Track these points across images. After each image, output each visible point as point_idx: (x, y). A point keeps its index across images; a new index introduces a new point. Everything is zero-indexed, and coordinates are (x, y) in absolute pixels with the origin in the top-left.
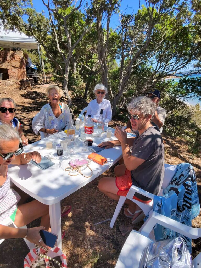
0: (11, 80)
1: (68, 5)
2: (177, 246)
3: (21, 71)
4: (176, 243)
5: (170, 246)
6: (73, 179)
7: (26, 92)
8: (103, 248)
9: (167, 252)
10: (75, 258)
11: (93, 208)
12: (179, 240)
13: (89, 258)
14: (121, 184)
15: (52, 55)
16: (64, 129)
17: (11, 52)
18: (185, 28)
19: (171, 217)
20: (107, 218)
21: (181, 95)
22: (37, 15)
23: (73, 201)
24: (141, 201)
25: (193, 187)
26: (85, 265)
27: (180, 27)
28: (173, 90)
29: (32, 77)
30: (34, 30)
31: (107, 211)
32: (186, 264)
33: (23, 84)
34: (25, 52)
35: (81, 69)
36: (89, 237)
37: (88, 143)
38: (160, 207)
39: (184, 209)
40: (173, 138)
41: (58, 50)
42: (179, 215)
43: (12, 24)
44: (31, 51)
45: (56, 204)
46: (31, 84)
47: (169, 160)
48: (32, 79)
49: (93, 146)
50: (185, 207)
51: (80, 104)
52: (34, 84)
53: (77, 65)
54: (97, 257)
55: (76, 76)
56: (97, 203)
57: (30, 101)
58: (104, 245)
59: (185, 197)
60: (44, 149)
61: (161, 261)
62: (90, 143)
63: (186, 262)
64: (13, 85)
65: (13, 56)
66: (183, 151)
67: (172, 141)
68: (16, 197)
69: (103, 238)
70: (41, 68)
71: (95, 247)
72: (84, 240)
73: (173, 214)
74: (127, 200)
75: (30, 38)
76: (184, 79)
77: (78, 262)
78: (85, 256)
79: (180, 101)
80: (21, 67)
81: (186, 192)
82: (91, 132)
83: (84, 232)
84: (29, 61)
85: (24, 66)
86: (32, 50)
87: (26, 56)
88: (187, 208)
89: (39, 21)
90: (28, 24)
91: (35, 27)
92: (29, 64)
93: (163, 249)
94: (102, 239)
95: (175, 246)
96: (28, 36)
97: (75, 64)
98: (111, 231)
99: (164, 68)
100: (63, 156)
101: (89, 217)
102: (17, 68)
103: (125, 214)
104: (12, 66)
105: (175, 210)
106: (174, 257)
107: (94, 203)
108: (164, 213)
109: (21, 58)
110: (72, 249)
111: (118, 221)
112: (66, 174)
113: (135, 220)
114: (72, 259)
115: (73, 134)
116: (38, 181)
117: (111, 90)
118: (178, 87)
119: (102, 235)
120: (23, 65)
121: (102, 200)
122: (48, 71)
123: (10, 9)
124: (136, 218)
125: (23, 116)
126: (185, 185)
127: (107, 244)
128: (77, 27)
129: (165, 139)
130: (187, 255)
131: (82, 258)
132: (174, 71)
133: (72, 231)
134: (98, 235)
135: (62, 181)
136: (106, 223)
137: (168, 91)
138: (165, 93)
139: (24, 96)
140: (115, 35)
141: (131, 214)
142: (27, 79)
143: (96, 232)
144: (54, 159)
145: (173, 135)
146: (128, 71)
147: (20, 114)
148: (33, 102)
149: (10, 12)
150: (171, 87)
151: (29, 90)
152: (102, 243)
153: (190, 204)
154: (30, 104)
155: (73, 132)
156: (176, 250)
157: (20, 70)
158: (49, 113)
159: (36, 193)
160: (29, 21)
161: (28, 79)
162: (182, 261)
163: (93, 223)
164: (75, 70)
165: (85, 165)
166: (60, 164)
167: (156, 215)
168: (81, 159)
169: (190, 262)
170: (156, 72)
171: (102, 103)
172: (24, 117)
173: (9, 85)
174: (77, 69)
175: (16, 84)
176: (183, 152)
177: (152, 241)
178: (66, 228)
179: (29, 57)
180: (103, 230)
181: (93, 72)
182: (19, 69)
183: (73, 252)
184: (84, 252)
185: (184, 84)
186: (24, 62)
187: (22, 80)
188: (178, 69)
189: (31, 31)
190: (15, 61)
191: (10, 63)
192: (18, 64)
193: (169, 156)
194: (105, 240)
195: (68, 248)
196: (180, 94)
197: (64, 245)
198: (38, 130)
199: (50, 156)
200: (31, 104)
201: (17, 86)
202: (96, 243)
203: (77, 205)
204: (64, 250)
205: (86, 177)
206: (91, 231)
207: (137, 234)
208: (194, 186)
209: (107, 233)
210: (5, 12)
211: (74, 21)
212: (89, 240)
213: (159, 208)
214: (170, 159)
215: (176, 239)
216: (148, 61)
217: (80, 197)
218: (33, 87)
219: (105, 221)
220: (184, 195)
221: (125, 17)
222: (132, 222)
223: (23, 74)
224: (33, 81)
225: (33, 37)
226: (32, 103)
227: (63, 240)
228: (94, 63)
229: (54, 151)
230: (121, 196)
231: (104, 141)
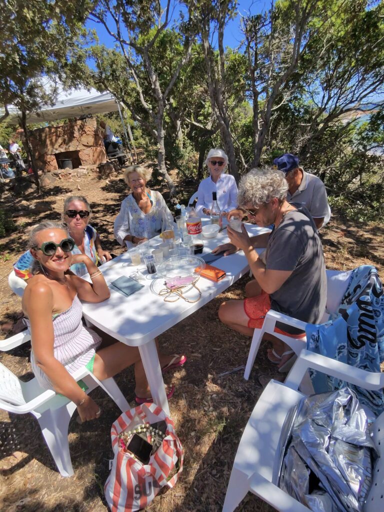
0: (84, 167)
1: (151, 24)
2: (341, 401)
3: (98, 150)
4: (341, 397)
5: (330, 402)
6: (171, 306)
7: (109, 183)
8: (233, 410)
9: (325, 412)
10: (190, 424)
11: (216, 351)
12: (346, 393)
13: (211, 424)
14: (253, 309)
15: (140, 114)
16: (160, 231)
17: (79, 122)
18: (369, 15)
19: (337, 358)
20: (239, 365)
21: (376, 144)
22: (108, 54)
23: (186, 343)
24: (288, 336)
25: (378, 306)
26: (205, 434)
27: (361, 14)
28: (359, 137)
29: (116, 157)
30: (108, 80)
31: (238, 355)
32: (356, 430)
33: (102, 171)
34: (101, 119)
35: (189, 129)
36: (212, 394)
37: (194, 249)
38: (318, 341)
39: (363, 344)
40: (360, 225)
41: (143, 105)
42: (354, 353)
43: (74, 79)
44: (110, 115)
45: (148, 344)
46: (114, 169)
47: (351, 264)
48: (115, 161)
49: (205, 253)
50: (364, 340)
51: (193, 188)
52: (120, 168)
53: (182, 124)
54: (222, 423)
55: (182, 142)
56: (222, 343)
57: (115, 196)
58: (235, 405)
59: (362, 322)
60: (129, 265)
61: (315, 425)
62: (198, 250)
63: (357, 427)
64: (89, 174)
65: (82, 129)
66: (379, 246)
67: (358, 231)
68: (93, 336)
69: (232, 395)
70: (127, 141)
71: (221, 409)
72: (203, 399)
73: (342, 352)
74: (266, 334)
75: (104, 95)
76: (379, 113)
77: (195, 430)
78: (205, 421)
79: (375, 156)
80: (96, 144)
81: (363, 315)
82: (197, 232)
83: (204, 387)
84: (108, 133)
85: (100, 142)
86: (111, 113)
87: (102, 125)
88: (368, 342)
89: (113, 62)
90: (96, 71)
91: (109, 74)
92: (109, 137)
93: (319, 407)
94: (231, 397)
95: (338, 403)
96: (101, 92)
97: (179, 123)
98: (246, 384)
99: (338, 99)
100: (157, 274)
101: (211, 365)
102: (91, 146)
103: (269, 358)
104: (83, 145)
105: (344, 346)
106: (336, 419)
107: (219, 343)
108: (325, 352)
109: (94, 129)
110: (185, 411)
111: (257, 369)
112: (161, 299)
113: (283, 367)
114: (186, 426)
115: (171, 237)
116: (120, 313)
117: (242, 157)
118: (369, 130)
119: (232, 391)
120: (99, 140)
121: (231, 338)
122: (139, 143)
123: (65, 55)
124: (284, 363)
125: (106, 221)
126: (360, 303)
127: (240, 404)
128: (172, 60)
129: (345, 228)
130: (361, 416)
131: (201, 424)
132: (356, 100)
133: (185, 385)
134: (225, 391)
135: (154, 311)
136: (237, 373)
137: (350, 141)
138: (344, 145)
139: (106, 189)
140: (237, 57)
141: (279, 357)
142: (107, 161)
143: (222, 386)
144: (144, 279)
145: (361, 220)
146: (266, 119)
147: (102, 218)
148: (120, 197)
149: (66, 60)
150: (354, 133)
151: (112, 178)
152: (232, 403)
153: (374, 334)
154: (115, 200)
155: (171, 235)
156: (341, 409)
157: (96, 149)
158: (134, 208)
159: (115, 331)
160: (98, 66)
161: (109, 161)
162: (351, 425)
163: (217, 373)
164: (179, 133)
165: (189, 284)
166: (151, 286)
167: (307, 354)
168: (184, 275)
169: (366, 428)
170: (322, 110)
171: (221, 180)
172: (108, 222)
173: (83, 175)
174: (183, 130)
175: (93, 172)
176: (379, 248)
177: (304, 397)
178: (176, 382)
179: (107, 126)
180: (233, 383)
181: (208, 131)
182: (94, 148)
183: (187, 416)
184: (204, 415)
185: (379, 122)
186: (100, 135)
187: (101, 163)
188: (365, 96)
189: (103, 83)
190: (87, 136)
191: (80, 141)
192: (91, 140)
193: (351, 257)
194: (236, 398)
195: (179, 410)
196: (374, 142)
197: (173, 406)
198: (123, 238)
199: (138, 275)
200: (117, 200)
201: (93, 175)
202: (223, 403)
203: (191, 348)
204: (174, 413)
205: (190, 303)
206: (215, 386)
207: (280, 386)
208: (380, 304)
209: (240, 388)
210: (60, 61)
211: (165, 50)
212: (211, 398)
213: (315, 344)
214: (353, 262)
215: (342, 392)
216: (306, 93)
217: (196, 335)
218: (119, 173)
219: (236, 369)
220: (359, 319)
221: (251, 21)
222: (279, 370)
223: (101, 154)
224: (118, 163)
225: (108, 92)
226: (118, 198)
227: (173, 399)
228: (209, 114)
229: (143, 267)
230: (256, 329)
231: (223, 243)
